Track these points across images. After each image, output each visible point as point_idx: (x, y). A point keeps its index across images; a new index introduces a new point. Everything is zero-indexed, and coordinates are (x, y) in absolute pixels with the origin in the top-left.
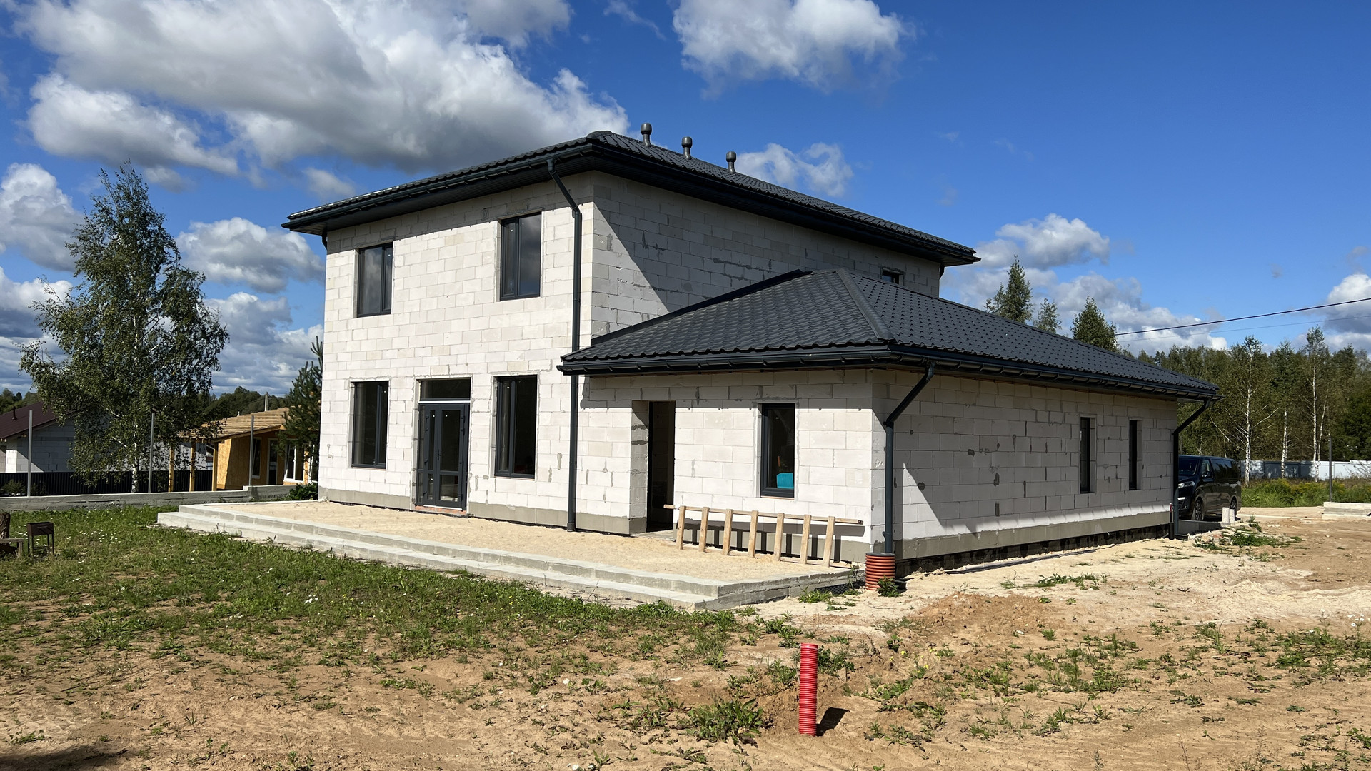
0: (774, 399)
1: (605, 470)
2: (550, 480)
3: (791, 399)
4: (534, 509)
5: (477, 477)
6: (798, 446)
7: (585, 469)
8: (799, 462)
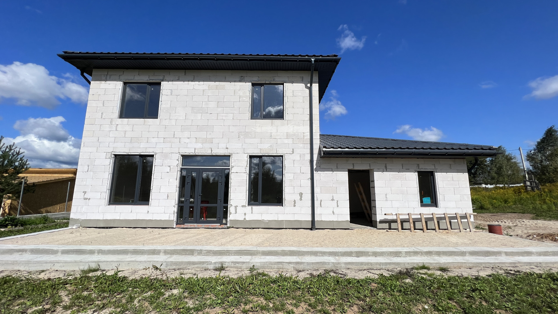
0: (425, 169)
1: (333, 200)
2: (295, 206)
3: (433, 169)
4: (283, 220)
5: (236, 207)
6: (438, 187)
7: (319, 200)
8: (439, 193)
